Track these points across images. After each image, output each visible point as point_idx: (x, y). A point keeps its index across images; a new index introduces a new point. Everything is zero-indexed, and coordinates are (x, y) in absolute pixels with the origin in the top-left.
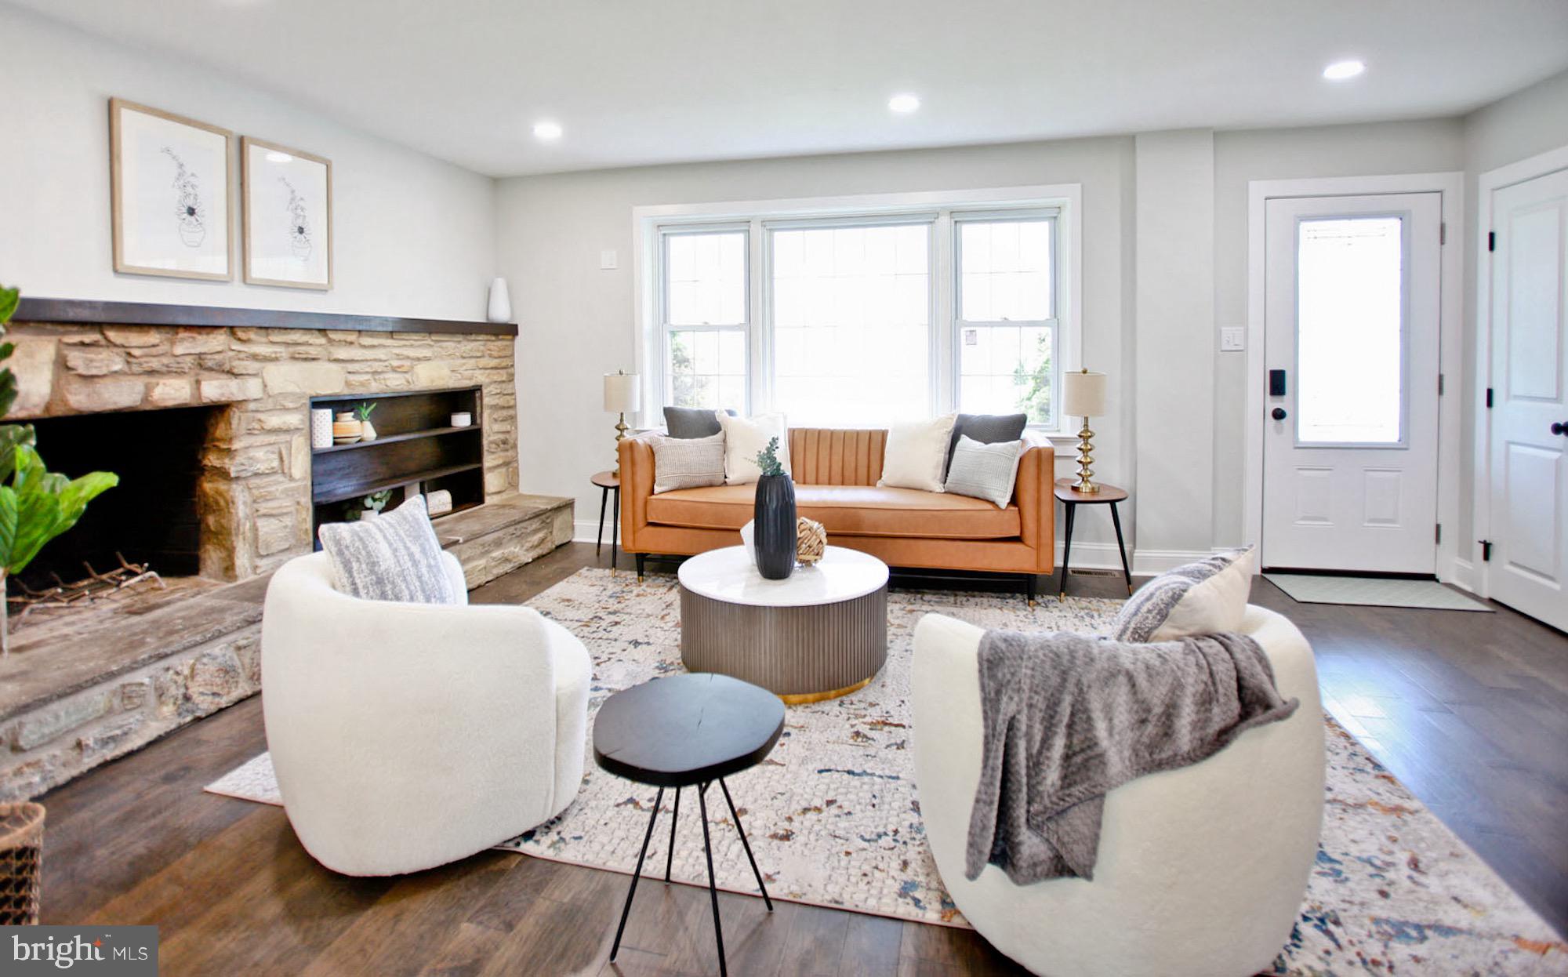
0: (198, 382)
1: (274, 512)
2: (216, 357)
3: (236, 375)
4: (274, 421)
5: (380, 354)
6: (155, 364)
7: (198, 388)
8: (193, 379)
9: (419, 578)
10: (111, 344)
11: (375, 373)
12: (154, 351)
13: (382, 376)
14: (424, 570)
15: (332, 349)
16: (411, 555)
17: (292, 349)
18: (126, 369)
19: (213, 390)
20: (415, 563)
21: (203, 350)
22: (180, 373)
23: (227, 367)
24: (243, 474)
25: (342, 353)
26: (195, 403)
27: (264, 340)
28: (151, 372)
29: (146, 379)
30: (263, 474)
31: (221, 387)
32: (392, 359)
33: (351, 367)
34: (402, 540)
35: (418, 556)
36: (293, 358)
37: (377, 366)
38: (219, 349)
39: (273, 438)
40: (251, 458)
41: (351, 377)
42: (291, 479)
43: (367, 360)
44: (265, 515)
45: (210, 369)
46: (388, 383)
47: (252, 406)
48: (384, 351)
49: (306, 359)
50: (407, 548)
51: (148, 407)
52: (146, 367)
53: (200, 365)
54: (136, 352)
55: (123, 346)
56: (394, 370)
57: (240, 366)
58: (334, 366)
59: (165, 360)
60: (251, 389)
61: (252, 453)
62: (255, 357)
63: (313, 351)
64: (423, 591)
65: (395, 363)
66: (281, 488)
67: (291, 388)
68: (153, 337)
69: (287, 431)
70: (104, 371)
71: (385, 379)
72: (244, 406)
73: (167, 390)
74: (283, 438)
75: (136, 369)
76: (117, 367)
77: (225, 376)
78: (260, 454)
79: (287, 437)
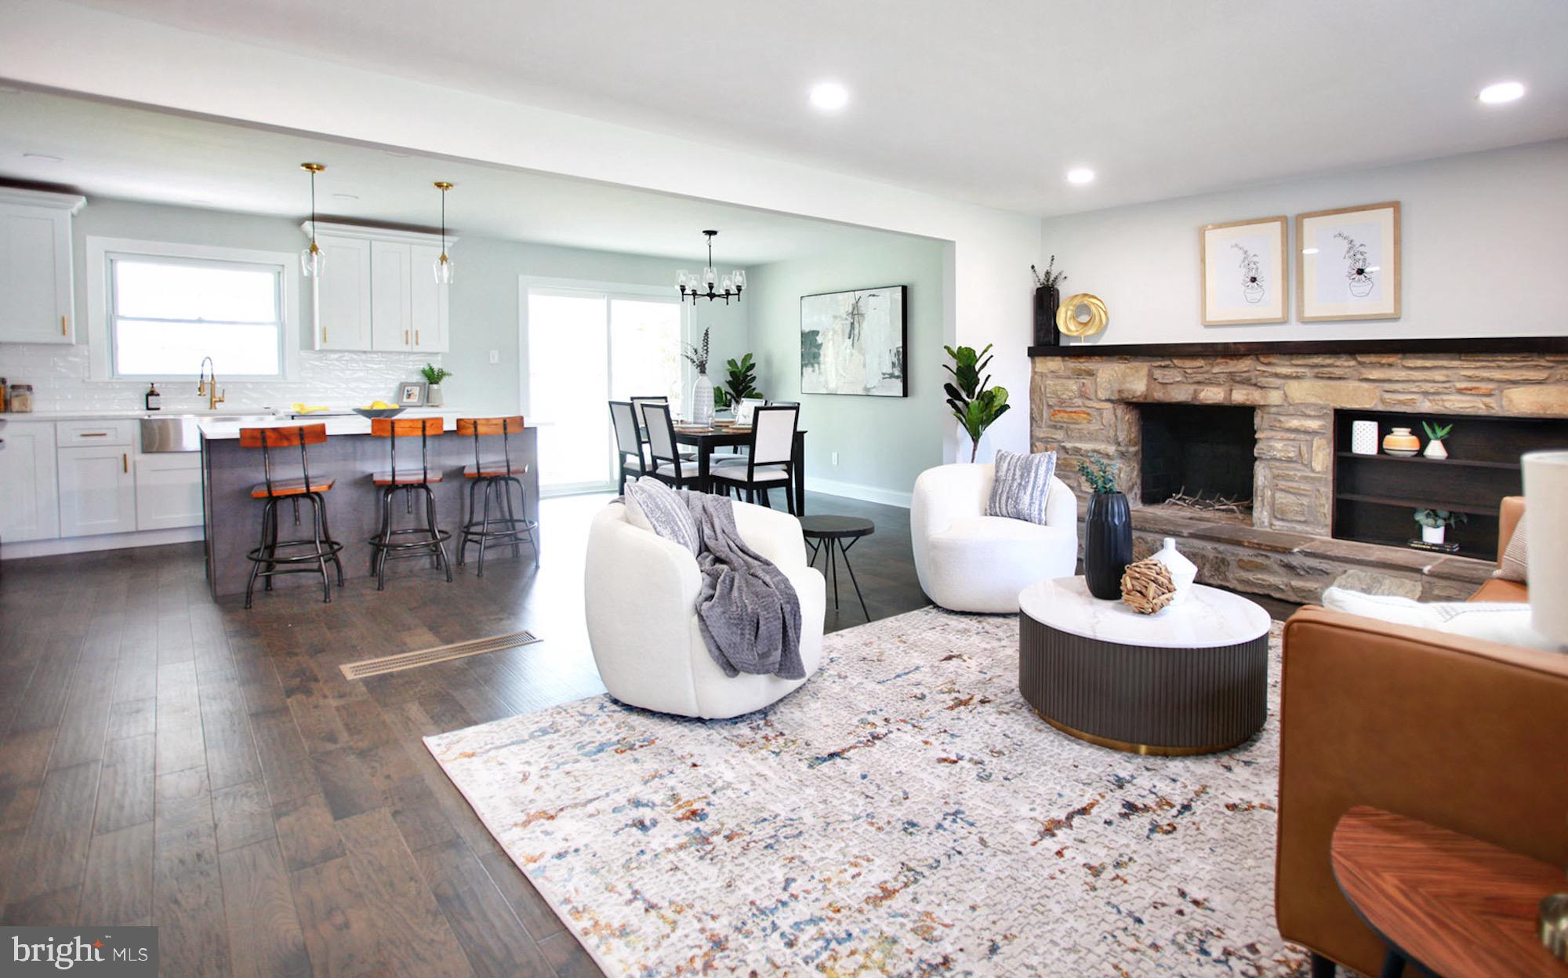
0: (1231, 390)
1: (1291, 490)
2: (1244, 375)
3: (1262, 388)
4: (1295, 423)
5: (1438, 375)
6: (1200, 378)
7: (1231, 394)
8: (1228, 389)
9: (1010, 487)
10: (1176, 367)
11: (1425, 393)
12: (1200, 370)
13: (1437, 397)
14: (1015, 485)
15: (1363, 370)
16: (1014, 474)
17: (1316, 370)
18: (1184, 380)
19: (1240, 396)
20: (1014, 479)
21: (1233, 370)
22: (1219, 385)
23: (1254, 381)
24: (1264, 457)
25: (1375, 374)
26: (1227, 403)
27: (1288, 363)
28: (1199, 383)
29: (1196, 387)
30: (1280, 460)
31: (1248, 394)
32: (1459, 381)
33: (1387, 386)
34: (1015, 467)
35: (1017, 476)
36: (1317, 377)
37: (1428, 387)
38: (1245, 369)
39: (1293, 436)
40: (1271, 447)
41: (1387, 396)
42: (1313, 471)
43: (1414, 381)
44: (1282, 490)
45: (1238, 382)
46: (1447, 404)
47: (1273, 410)
48: (1445, 372)
49: (1330, 378)
50: (1015, 470)
51: (1197, 403)
52: (1195, 380)
53: (1234, 381)
54: (1189, 371)
55: (1181, 368)
56: (1460, 391)
57: (1263, 381)
58: (1365, 385)
59: (1206, 376)
60: (1274, 397)
61: (1272, 443)
62: (1276, 375)
63: (1338, 372)
64: (1008, 493)
65: (1460, 385)
66: (1299, 474)
67: (1313, 400)
68: (1200, 363)
69: (1306, 432)
70: (1171, 381)
71: (1443, 401)
72: (1267, 409)
73: (1209, 394)
74: (1302, 436)
75: (1191, 381)
76: (1178, 379)
77: (1253, 388)
78: (1279, 445)
79: (1308, 438)
